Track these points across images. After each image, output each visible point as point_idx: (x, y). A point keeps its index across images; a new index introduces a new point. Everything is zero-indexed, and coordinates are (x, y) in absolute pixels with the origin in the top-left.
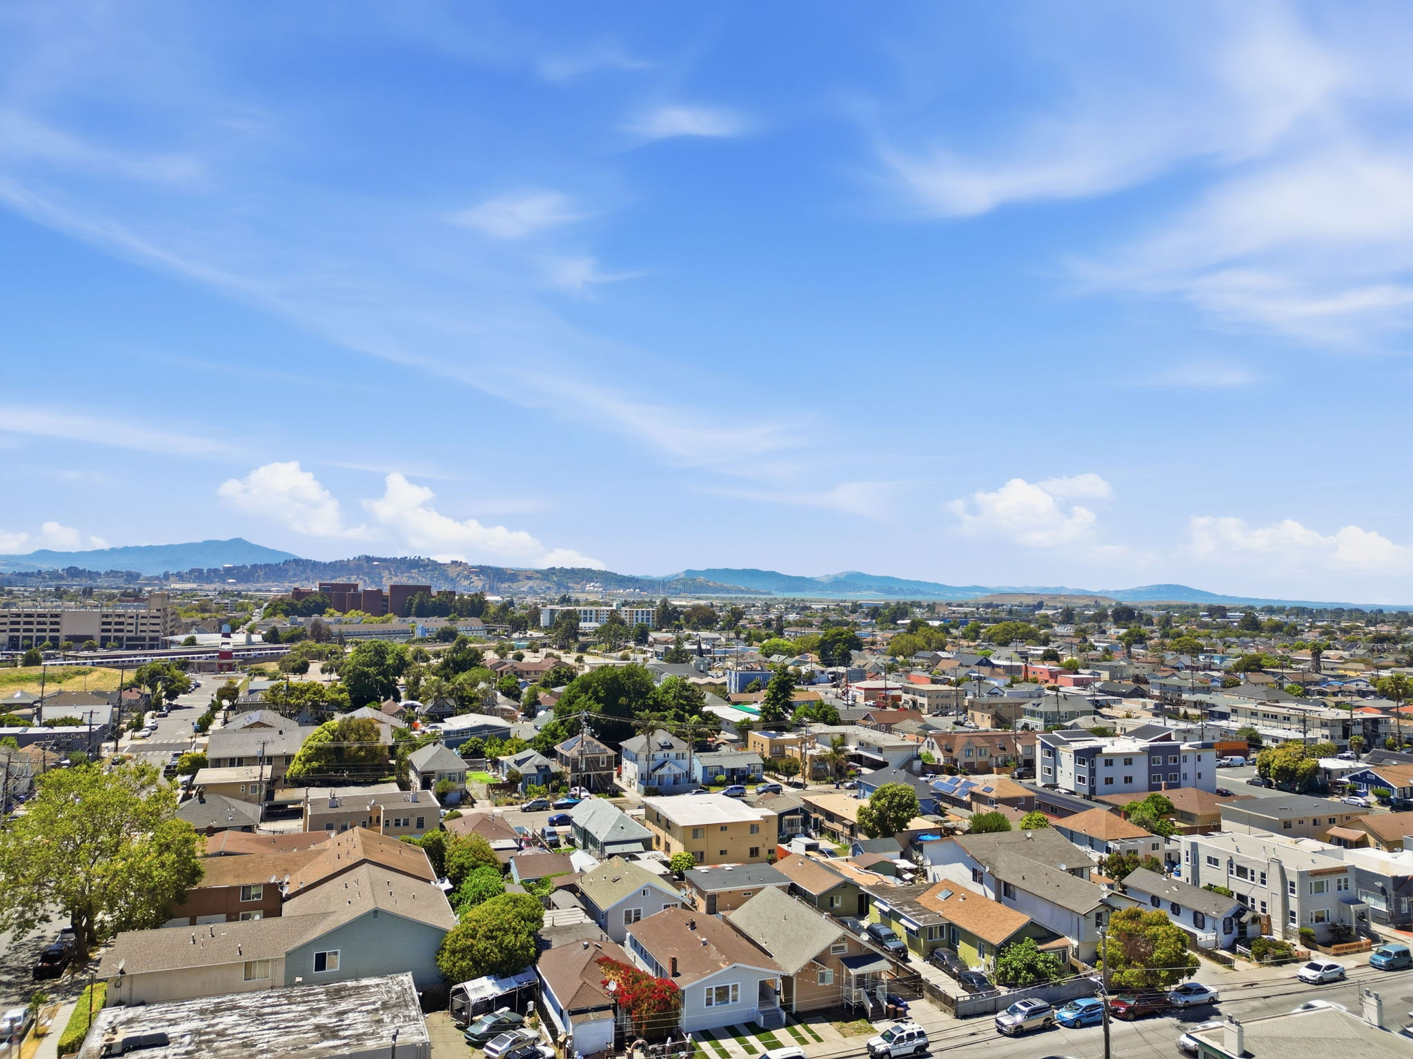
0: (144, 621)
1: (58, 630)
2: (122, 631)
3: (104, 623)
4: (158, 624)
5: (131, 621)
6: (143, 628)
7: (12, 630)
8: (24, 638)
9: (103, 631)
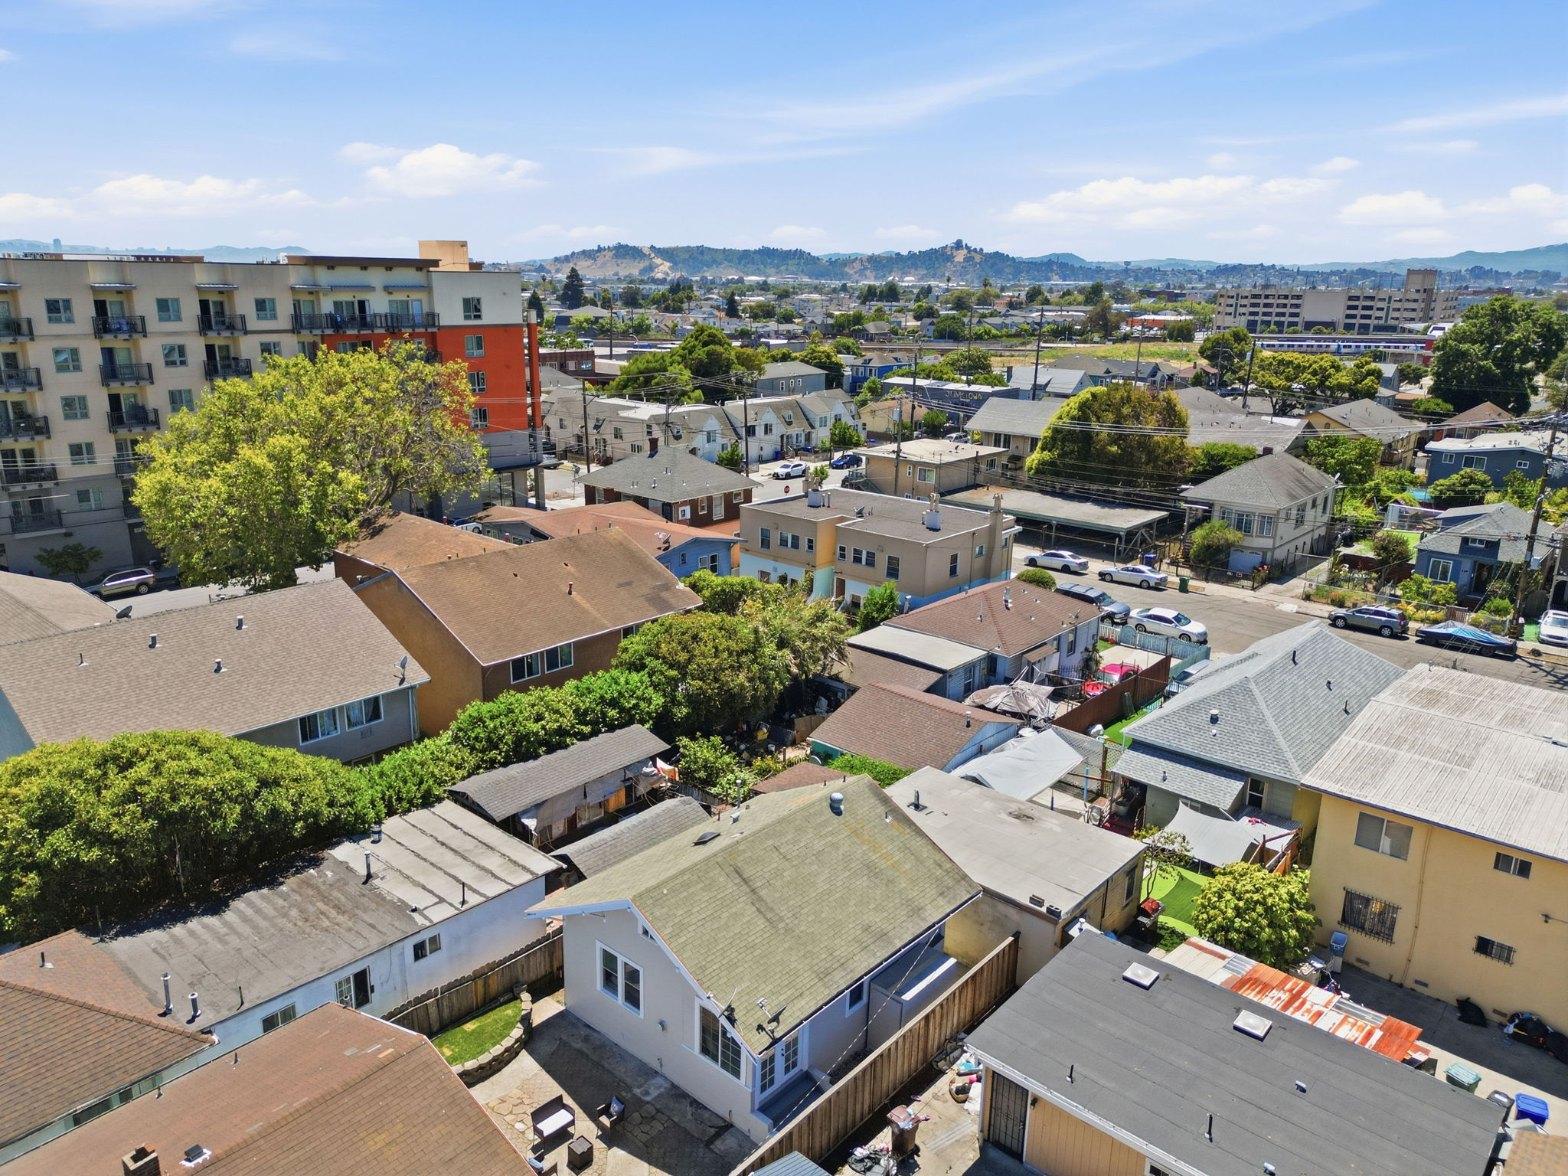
0: (1398, 305)
1: (1296, 315)
2: (1369, 317)
3: (1350, 307)
4: (1414, 310)
5: (1380, 305)
6: (1396, 314)
7: (1252, 314)
8: (1263, 322)
9: (1348, 316)
